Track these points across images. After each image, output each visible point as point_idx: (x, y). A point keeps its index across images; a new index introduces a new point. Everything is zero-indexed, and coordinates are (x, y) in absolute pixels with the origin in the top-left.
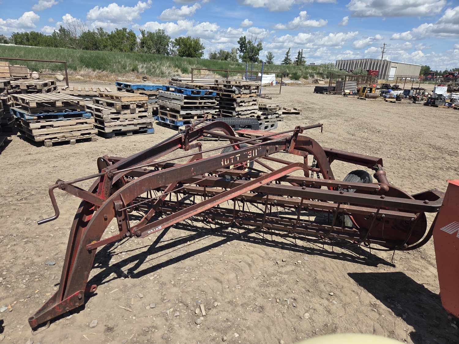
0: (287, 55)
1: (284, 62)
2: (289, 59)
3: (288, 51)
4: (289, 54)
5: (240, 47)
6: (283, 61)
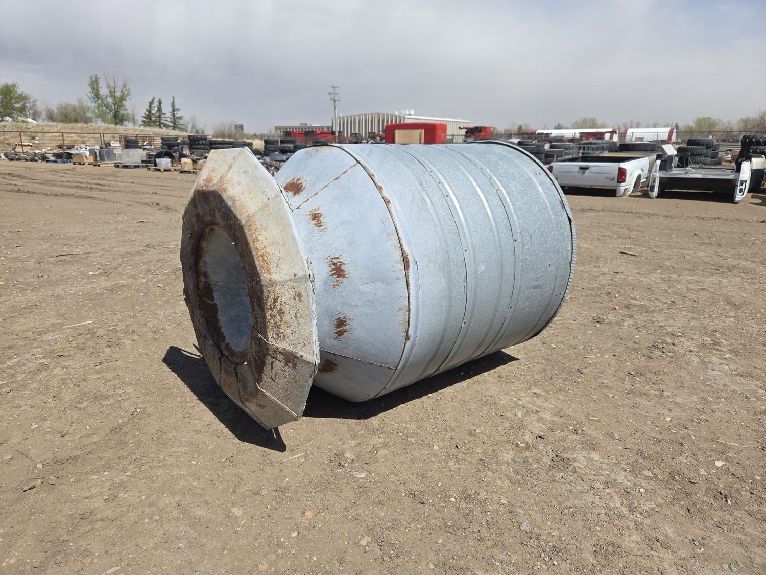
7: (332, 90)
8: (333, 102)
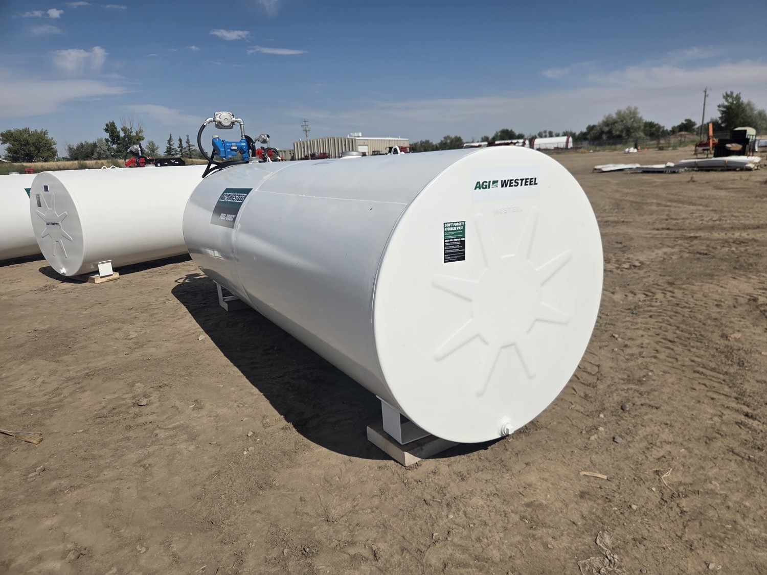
0: (170, 144)
1: (166, 154)
2: (173, 149)
3: (170, 139)
4: (171, 143)
5: (110, 136)
6: (166, 152)
7: (304, 124)
8: (305, 132)
